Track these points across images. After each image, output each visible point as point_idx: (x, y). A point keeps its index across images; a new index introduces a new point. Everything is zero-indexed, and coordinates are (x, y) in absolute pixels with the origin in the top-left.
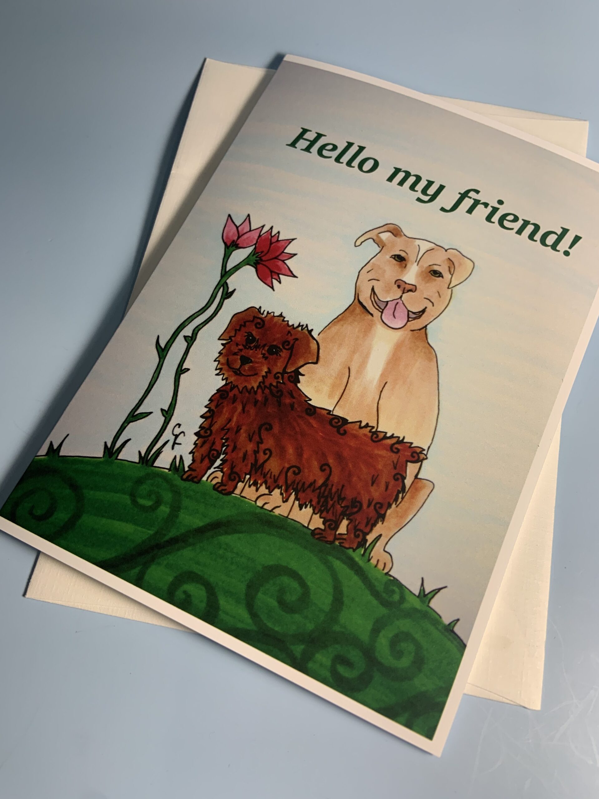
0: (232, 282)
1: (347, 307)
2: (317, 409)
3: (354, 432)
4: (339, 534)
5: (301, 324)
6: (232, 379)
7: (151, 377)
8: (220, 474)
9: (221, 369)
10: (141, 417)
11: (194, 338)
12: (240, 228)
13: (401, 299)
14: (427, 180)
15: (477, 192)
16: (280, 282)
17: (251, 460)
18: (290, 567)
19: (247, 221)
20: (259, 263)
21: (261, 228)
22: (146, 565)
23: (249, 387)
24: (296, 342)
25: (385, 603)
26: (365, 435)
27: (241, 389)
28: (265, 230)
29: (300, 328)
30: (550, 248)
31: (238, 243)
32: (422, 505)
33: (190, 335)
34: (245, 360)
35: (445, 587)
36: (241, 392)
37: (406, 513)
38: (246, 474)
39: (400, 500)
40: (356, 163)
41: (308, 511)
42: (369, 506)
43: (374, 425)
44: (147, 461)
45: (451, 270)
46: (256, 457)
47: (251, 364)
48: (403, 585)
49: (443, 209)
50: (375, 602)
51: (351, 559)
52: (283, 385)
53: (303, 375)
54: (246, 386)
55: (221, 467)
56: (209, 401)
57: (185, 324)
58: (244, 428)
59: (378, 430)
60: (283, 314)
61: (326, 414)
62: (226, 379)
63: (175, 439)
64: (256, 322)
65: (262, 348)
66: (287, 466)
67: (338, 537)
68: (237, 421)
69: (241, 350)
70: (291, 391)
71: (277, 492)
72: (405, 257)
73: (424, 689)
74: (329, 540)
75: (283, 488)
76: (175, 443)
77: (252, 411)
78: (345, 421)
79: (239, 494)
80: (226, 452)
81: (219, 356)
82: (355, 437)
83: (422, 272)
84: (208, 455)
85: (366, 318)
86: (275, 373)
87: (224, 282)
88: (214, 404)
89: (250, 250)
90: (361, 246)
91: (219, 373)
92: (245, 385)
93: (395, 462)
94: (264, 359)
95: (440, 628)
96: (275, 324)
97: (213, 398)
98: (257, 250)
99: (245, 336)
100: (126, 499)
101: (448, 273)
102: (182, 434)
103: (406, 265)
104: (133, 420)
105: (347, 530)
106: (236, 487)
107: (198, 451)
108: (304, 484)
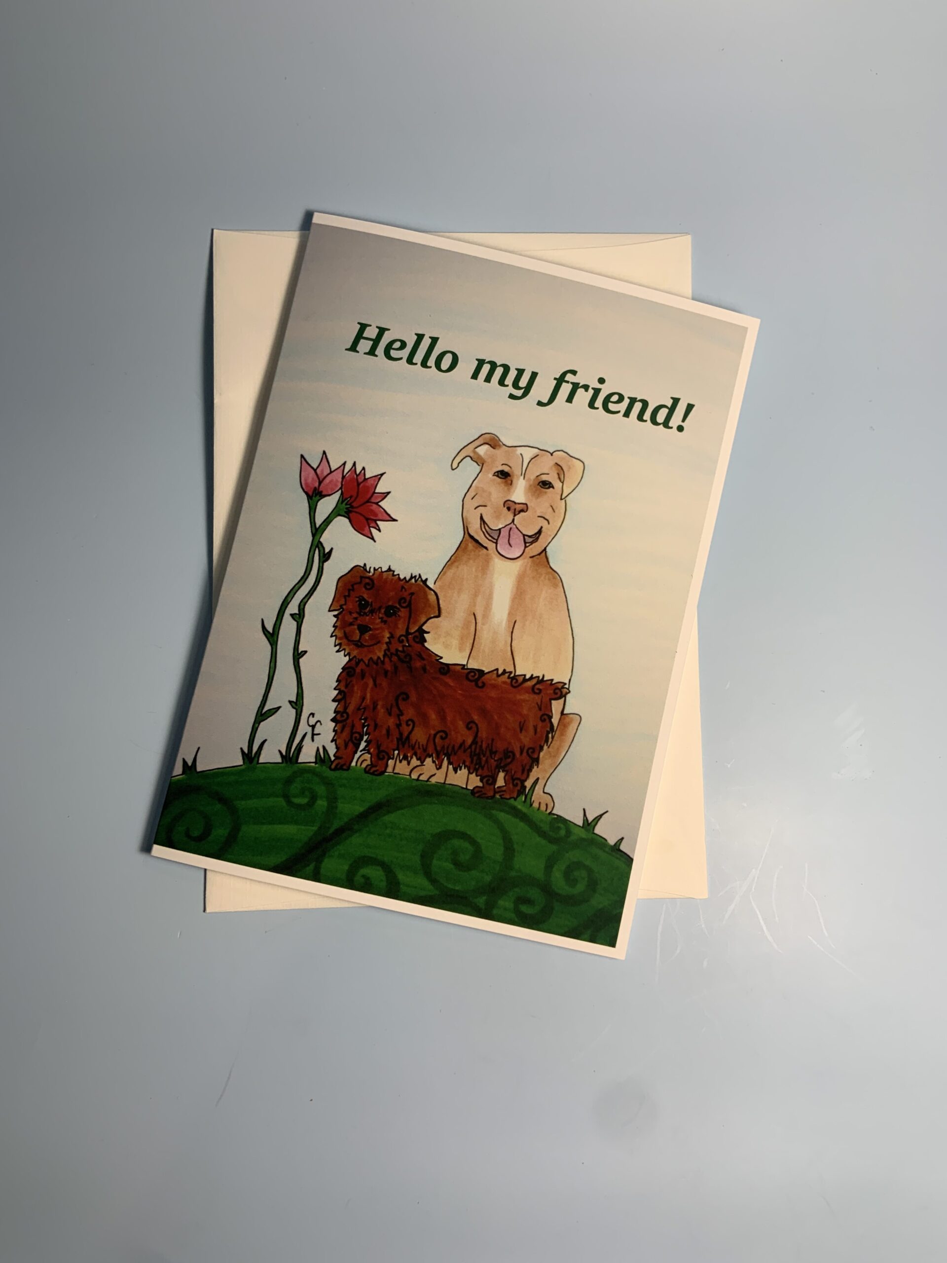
0: (328, 539)
1: (458, 545)
2: (450, 666)
3: (493, 682)
4: (498, 787)
5: (413, 576)
6: (355, 653)
7: (268, 668)
8: (367, 756)
9: (340, 644)
10: (271, 714)
11: (302, 614)
12: (318, 471)
13: (514, 524)
14: (516, 369)
15: (574, 373)
16: (379, 530)
17: (396, 734)
18: (457, 829)
19: (324, 460)
20: (351, 512)
21: (343, 466)
22: (319, 861)
23: (375, 658)
24: (413, 597)
25: (552, 841)
26: (504, 683)
27: (367, 662)
28: (348, 467)
29: (413, 580)
30: (661, 426)
31: (320, 490)
32: (573, 740)
33: (297, 612)
34: (363, 629)
35: (607, 812)
36: (368, 666)
37: (558, 750)
38: (394, 750)
39: (550, 740)
40: (431, 362)
41: (464, 772)
42: (521, 753)
43: (511, 670)
44: (291, 759)
45: (560, 477)
46: (399, 730)
47: (371, 632)
48: (567, 820)
49: (540, 404)
50: (544, 842)
51: (514, 808)
52: (410, 648)
53: (428, 633)
54: (371, 658)
55: (367, 749)
56: (337, 682)
57: (288, 600)
58: (380, 703)
59: (517, 674)
60: (391, 568)
61: (460, 669)
62: (349, 654)
63: (313, 730)
64: (364, 583)
65: (378, 612)
66: (433, 732)
67: (497, 790)
68: (372, 698)
69: (356, 619)
70: (419, 652)
71: (429, 761)
72: (509, 472)
73: (601, 906)
74: (489, 795)
75: (434, 755)
76: (313, 735)
77: (384, 683)
78: (481, 672)
79: (392, 771)
80: (368, 732)
81: (335, 630)
82: (494, 686)
83: (530, 486)
84: (351, 740)
85: (480, 553)
86: (398, 636)
87: (317, 541)
88: (343, 683)
89: (336, 496)
91: (340, 648)
92: (370, 657)
93: (539, 703)
94: (383, 623)
95: (607, 849)
96: (386, 581)
97: (340, 678)
98: (345, 496)
99: (357, 602)
100: (281, 802)
101: (558, 481)
102: (319, 723)
103: (512, 481)
104: (265, 718)
105: (505, 782)
106: (387, 765)
107: (339, 737)
108: (454, 746)
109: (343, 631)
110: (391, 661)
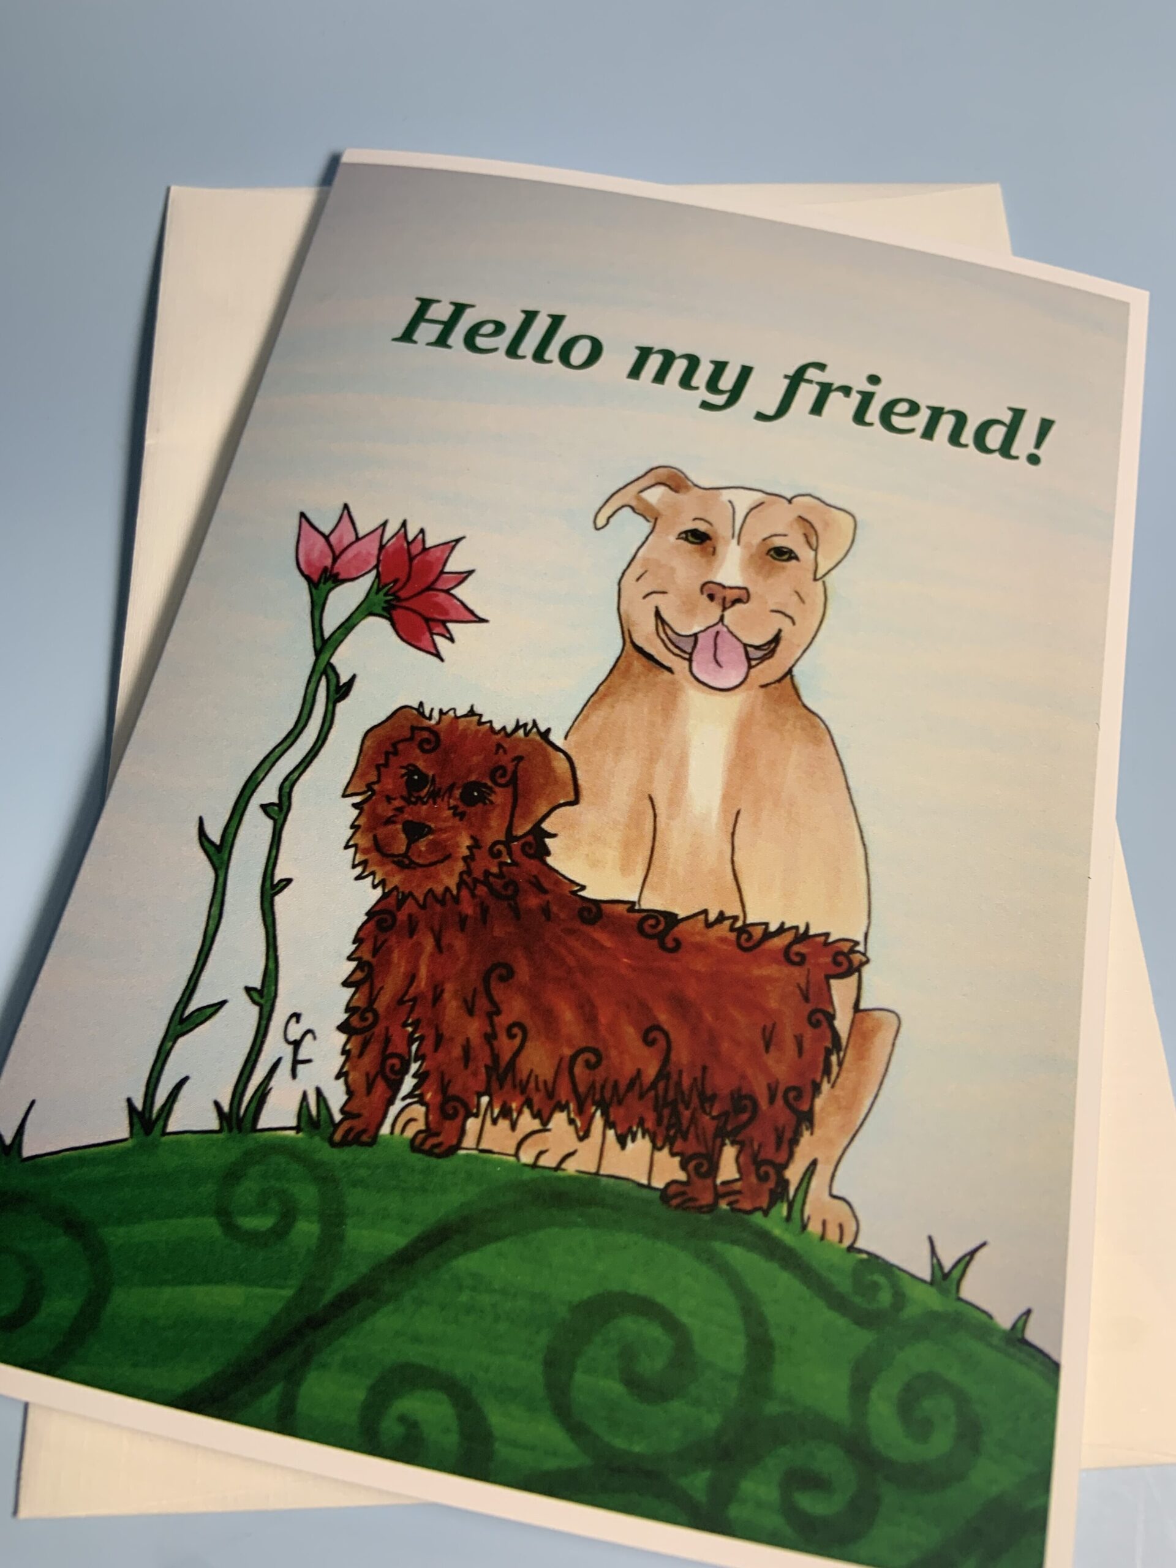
0: (344, 660)
1: (612, 664)
2: (604, 906)
3: (698, 938)
4: (724, 1183)
5: (521, 723)
6: (395, 880)
7: (204, 918)
8: (419, 1111)
9: (364, 863)
10: (203, 1019)
11: (286, 804)
12: (332, 539)
13: (723, 624)
14: (712, 362)
15: (821, 367)
16: (452, 640)
17: (483, 1057)
18: (632, 1291)
19: (346, 518)
20: (394, 607)
21: (382, 528)
22: (294, 1378)
23: (439, 890)
24: (521, 764)
25: (865, 1319)
26: (723, 940)
27: (421, 899)
28: (390, 531)
29: (521, 732)
30: (997, 454)
31: (335, 571)
33: (275, 800)
34: (415, 831)
35: (984, 1245)
36: (423, 907)
37: (856, 1094)
38: (480, 1095)
39: (835, 1069)
40: (553, 352)
41: (641, 1145)
42: (772, 1100)
43: (735, 914)
44: (240, 1121)
45: (810, 539)
46: (492, 1048)
47: (431, 837)
48: (892, 1266)
49: (760, 416)
50: (842, 1322)
51: (765, 1236)
52: (514, 869)
53: (554, 836)
54: (431, 890)
55: (417, 1092)
56: (354, 943)
57: (257, 778)
58: (449, 988)
59: (749, 921)
60: (475, 709)
61: (625, 913)
62: (382, 883)
63: (296, 1052)
64: (419, 739)
65: (447, 795)
66: (568, 1052)
67: (721, 1190)
68: (431, 976)
69: (400, 810)
70: (535, 877)
71: (559, 1120)
72: (708, 532)
73: (995, 1490)
74: (704, 1202)
75: (572, 1106)
76: (296, 1062)
77: (459, 943)
78: (671, 919)
79: (474, 1146)
80: (420, 1053)
81: (354, 834)
82: (702, 948)
83: (752, 556)
84: (381, 1072)
85: (658, 679)
86: (489, 844)
87: (325, 663)
88: (367, 948)
89: (367, 581)
90: (608, 526)
91: (363, 872)
92: (428, 887)
93: (803, 985)
94: (458, 818)
95: (995, 1341)
96: (464, 734)
97: (361, 935)
98: (384, 580)
99: (403, 776)
100: (211, 1226)
101: (806, 547)
102: (309, 1037)
103: (714, 549)
104: (185, 1029)
105: (739, 1170)
106: (462, 1132)
107: (354, 1068)
108: (616, 1085)
109: (371, 836)
110: (473, 896)
